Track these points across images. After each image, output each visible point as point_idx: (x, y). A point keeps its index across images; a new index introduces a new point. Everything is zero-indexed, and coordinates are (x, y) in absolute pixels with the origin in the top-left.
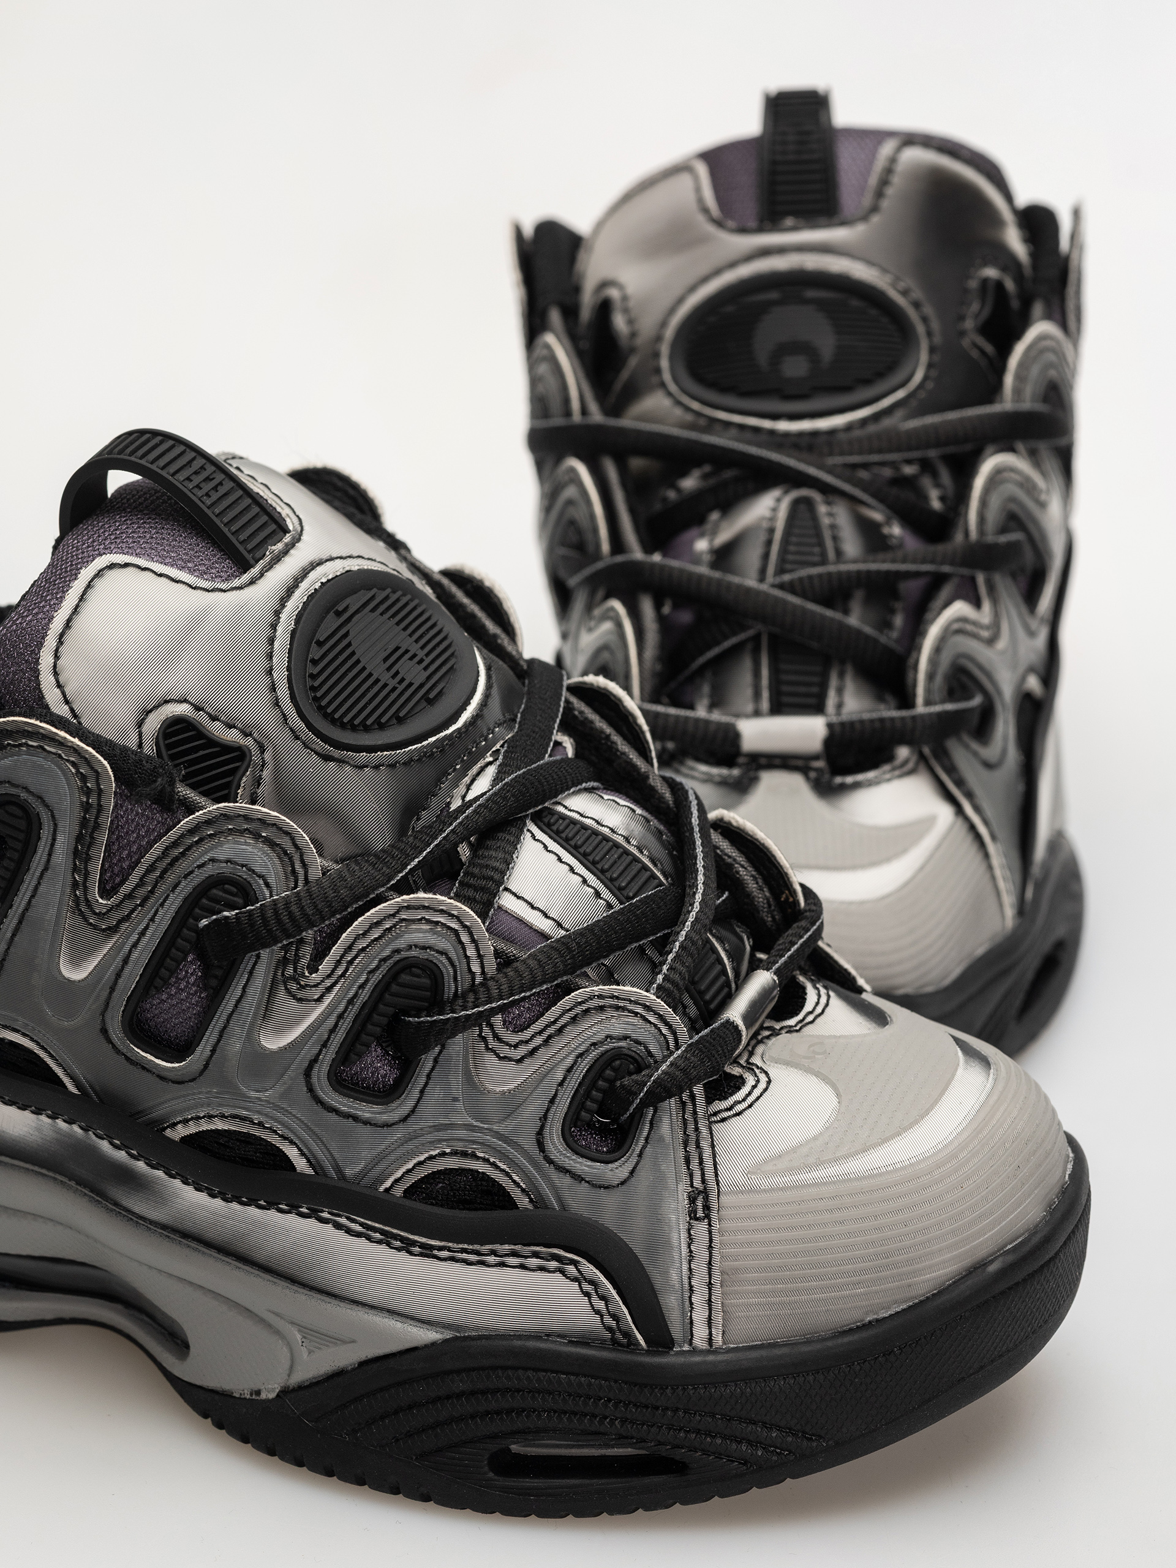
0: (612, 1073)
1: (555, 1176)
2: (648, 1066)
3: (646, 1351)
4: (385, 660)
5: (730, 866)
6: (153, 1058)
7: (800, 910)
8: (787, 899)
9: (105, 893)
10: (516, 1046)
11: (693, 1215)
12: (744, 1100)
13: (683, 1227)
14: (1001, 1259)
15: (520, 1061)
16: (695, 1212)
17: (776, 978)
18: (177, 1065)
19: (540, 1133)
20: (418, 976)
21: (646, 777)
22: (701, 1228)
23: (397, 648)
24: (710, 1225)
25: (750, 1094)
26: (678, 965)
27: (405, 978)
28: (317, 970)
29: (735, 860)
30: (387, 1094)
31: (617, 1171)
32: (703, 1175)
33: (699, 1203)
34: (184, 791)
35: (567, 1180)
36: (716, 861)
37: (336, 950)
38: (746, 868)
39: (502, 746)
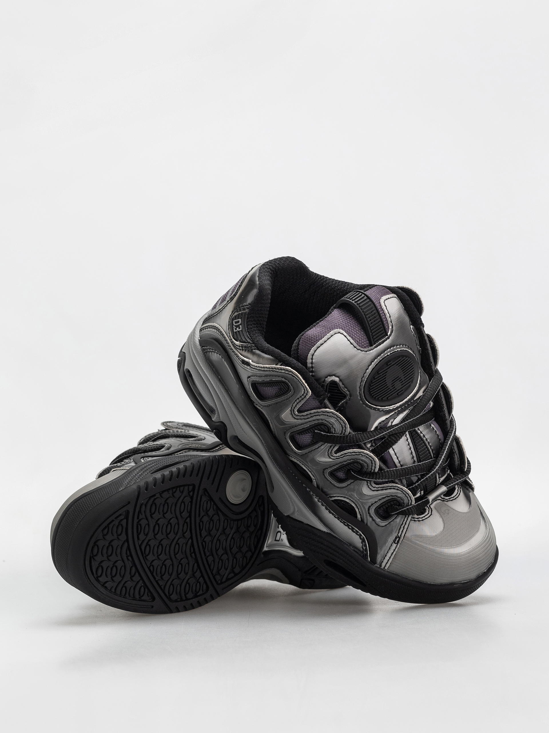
0: (393, 503)
1: (368, 517)
2: (402, 506)
3: (369, 562)
4: (393, 381)
5: (453, 453)
6: (292, 445)
7: (464, 471)
8: (463, 467)
9: (299, 411)
10: (374, 487)
11: (394, 542)
12: (422, 518)
13: (390, 543)
14: (459, 584)
15: (373, 491)
16: (395, 541)
17: (447, 490)
18: (297, 450)
19: (370, 507)
20: (359, 465)
21: (447, 420)
22: (395, 545)
23: (398, 377)
24: (397, 545)
25: (424, 516)
26: (423, 482)
27: (356, 464)
28: (336, 454)
29: (455, 452)
30: (341, 481)
31: (383, 523)
32: (401, 534)
33: (398, 539)
34: (327, 402)
35: (370, 519)
36: (451, 450)
37: (342, 453)
38: (457, 455)
39: (411, 408)
